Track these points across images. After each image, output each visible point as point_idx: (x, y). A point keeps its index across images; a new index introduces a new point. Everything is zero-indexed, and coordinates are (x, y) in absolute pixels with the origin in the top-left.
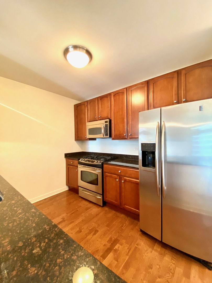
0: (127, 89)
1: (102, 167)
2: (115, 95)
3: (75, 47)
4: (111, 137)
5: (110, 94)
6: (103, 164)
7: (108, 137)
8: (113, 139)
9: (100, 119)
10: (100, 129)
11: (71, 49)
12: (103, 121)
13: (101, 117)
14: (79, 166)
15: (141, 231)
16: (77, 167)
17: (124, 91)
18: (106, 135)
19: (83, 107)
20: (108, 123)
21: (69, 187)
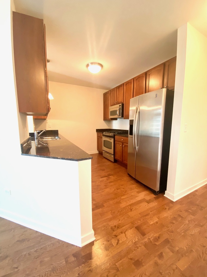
0: (133, 79)
1: (114, 137)
2: (127, 84)
3: (92, 63)
4: (123, 117)
5: (123, 84)
6: (114, 135)
7: (121, 117)
8: (125, 119)
9: (117, 103)
10: (116, 111)
11: (90, 65)
12: (118, 105)
13: (118, 102)
14: (103, 137)
15: (128, 174)
16: (102, 138)
17: (131, 81)
18: (120, 116)
19: (108, 94)
20: (121, 107)
21: (99, 151)
